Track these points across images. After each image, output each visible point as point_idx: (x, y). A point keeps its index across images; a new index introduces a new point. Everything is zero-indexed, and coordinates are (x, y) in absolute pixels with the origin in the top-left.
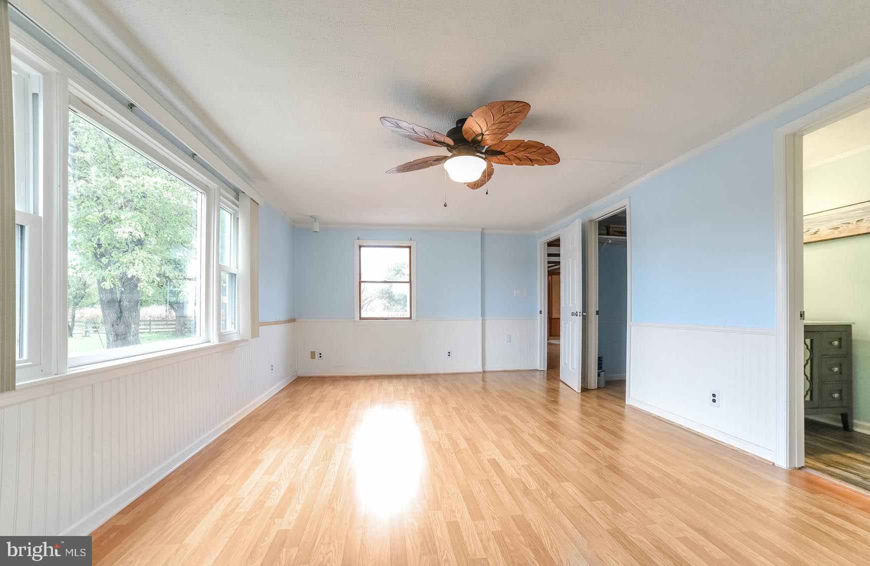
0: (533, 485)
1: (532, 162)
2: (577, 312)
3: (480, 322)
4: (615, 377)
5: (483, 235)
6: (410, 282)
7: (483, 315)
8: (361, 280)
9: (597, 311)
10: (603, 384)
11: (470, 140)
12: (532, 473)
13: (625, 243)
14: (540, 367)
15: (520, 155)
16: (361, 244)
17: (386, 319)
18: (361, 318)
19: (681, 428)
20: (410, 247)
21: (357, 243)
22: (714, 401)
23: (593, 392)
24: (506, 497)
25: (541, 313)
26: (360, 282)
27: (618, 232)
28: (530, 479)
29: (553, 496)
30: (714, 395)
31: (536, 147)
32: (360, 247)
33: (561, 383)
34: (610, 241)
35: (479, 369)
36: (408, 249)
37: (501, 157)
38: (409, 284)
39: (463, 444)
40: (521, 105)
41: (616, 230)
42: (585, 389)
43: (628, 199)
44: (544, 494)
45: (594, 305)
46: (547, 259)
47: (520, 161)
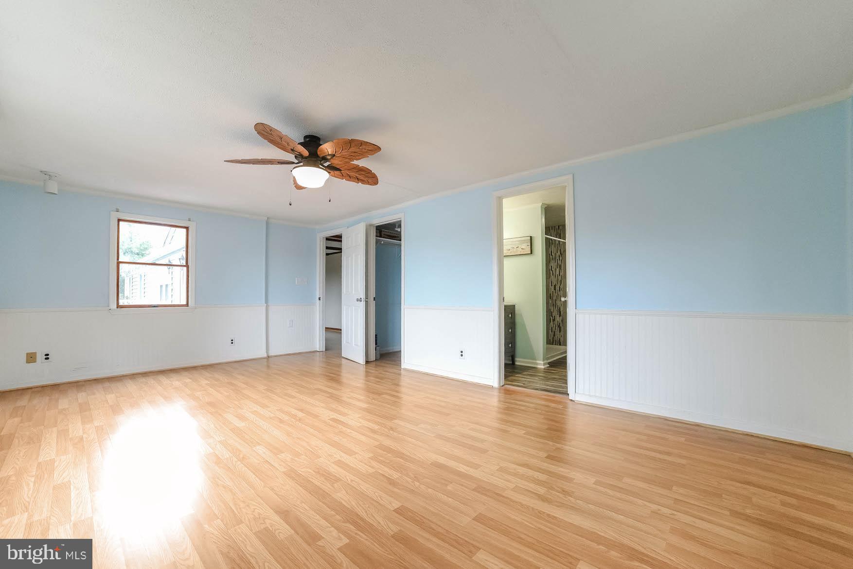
0: (376, 427)
1: (358, 180)
2: (361, 298)
3: (264, 308)
4: (392, 349)
5: (267, 223)
6: (187, 266)
7: (267, 301)
8: (120, 260)
9: (374, 298)
10: (378, 357)
11: (321, 156)
12: (369, 420)
13: (400, 245)
14: (320, 349)
15: (352, 174)
16: (121, 218)
17: (154, 307)
18: (118, 306)
19: (443, 377)
20: (187, 228)
21: (115, 216)
22: (462, 355)
23: (373, 363)
24: (363, 438)
25: (320, 300)
26: (119, 263)
27: (387, 235)
28: (370, 424)
29: (392, 429)
30: (462, 352)
31: (365, 171)
32: (119, 220)
33: (343, 360)
34: (382, 242)
35: (265, 355)
36: (185, 230)
37: (337, 173)
38: (185, 268)
39: (300, 414)
40: (376, 147)
41: (387, 234)
42: (367, 362)
43: (403, 213)
44: (386, 430)
45: (372, 294)
46: (325, 251)
47: (350, 178)
